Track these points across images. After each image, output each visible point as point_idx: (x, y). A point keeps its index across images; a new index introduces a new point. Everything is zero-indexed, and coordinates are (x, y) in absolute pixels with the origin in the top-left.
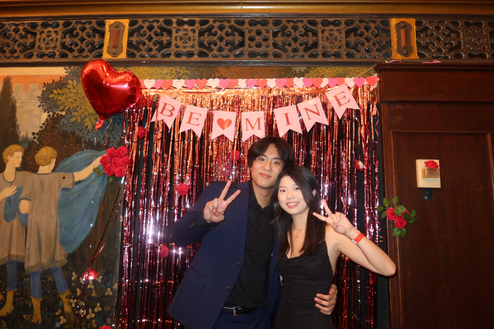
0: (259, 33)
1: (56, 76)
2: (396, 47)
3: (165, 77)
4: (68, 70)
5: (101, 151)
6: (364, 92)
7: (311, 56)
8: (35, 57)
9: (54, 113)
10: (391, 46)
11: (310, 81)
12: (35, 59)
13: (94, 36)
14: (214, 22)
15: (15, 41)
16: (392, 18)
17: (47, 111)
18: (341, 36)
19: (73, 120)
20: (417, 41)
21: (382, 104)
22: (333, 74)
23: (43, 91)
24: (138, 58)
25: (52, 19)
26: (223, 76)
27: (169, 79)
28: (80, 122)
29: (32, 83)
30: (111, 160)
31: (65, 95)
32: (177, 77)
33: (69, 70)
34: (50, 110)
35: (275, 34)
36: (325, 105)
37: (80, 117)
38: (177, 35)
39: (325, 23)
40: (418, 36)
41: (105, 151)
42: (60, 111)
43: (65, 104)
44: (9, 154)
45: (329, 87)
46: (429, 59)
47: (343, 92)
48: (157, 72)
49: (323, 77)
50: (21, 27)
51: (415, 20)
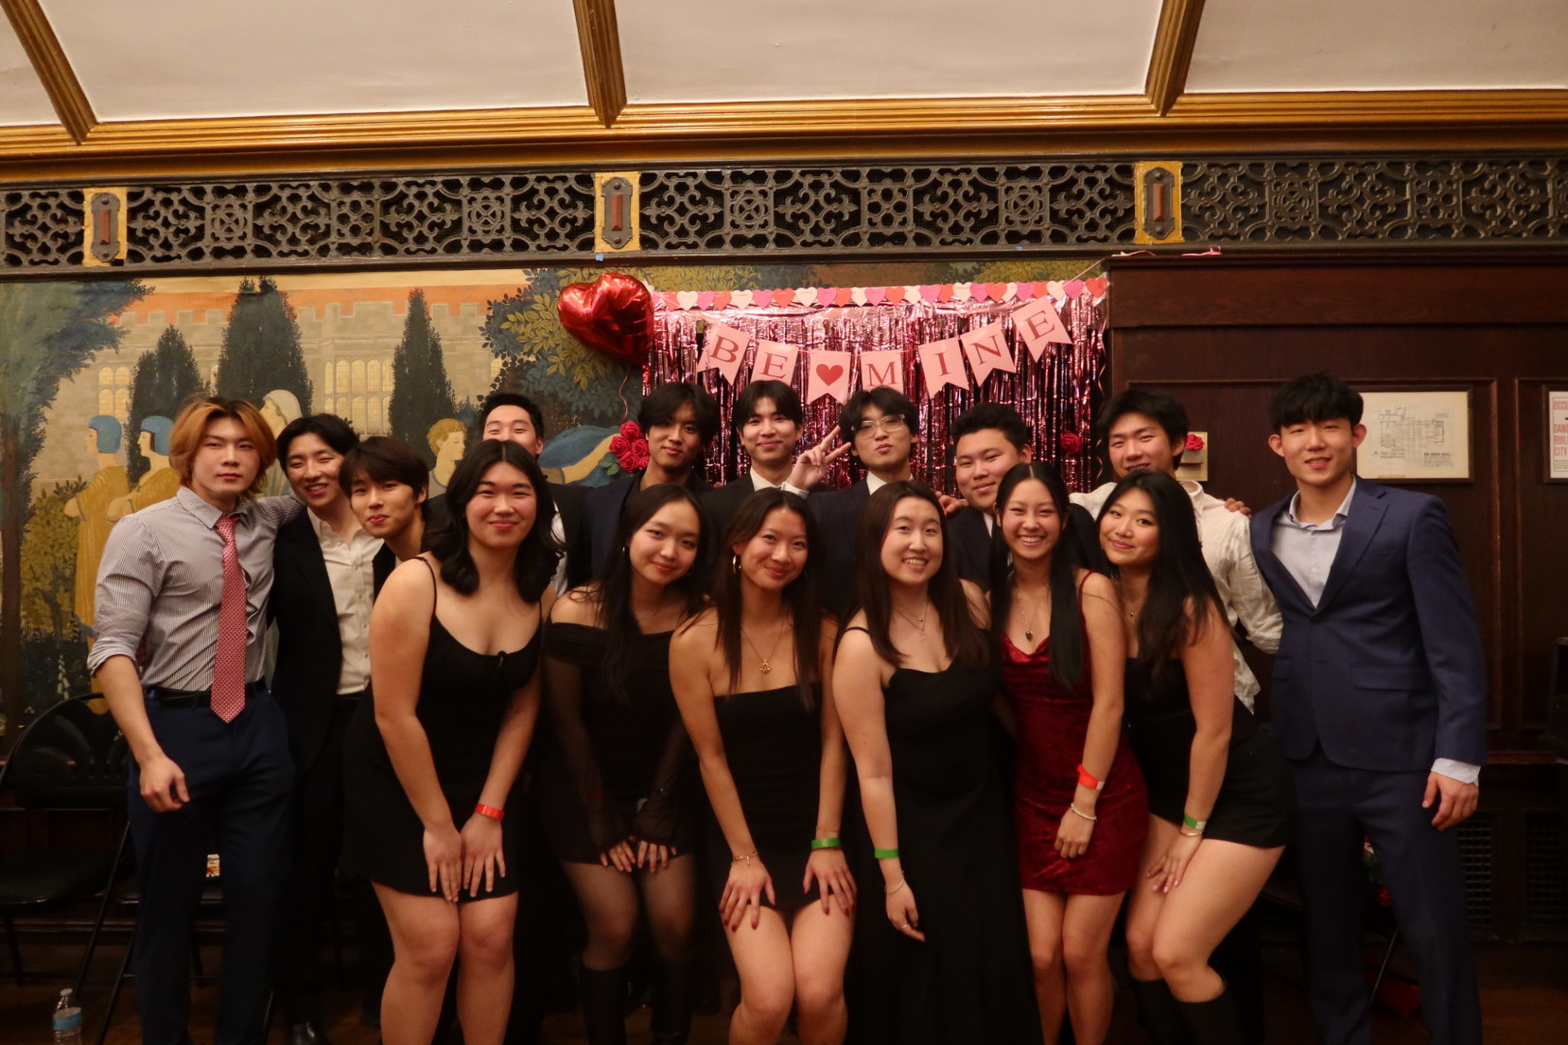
0: (887, 195)
1: (510, 286)
2: (1143, 220)
3: (715, 286)
4: (530, 275)
5: (608, 427)
6: (1081, 308)
7: (985, 240)
8: (465, 250)
9: (514, 359)
10: (1133, 218)
11: (983, 288)
12: (465, 255)
13: (575, 207)
14: (803, 174)
15: (421, 217)
16: (1138, 161)
17: (500, 355)
18: (1041, 199)
19: (551, 370)
20: (1183, 205)
21: (1112, 332)
22: (1025, 274)
23: (488, 317)
24: (662, 252)
25: (489, 172)
26: (824, 283)
27: (723, 289)
28: (564, 374)
29: (465, 301)
30: (631, 443)
31: (530, 325)
32: (737, 286)
33: (533, 276)
34: (506, 352)
35: (918, 196)
36: (1010, 335)
37: (564, 366)
38: (733, 203)
39: (1013, 174)
40: (1185, 195)
41: (614, 427)
42: (524, 354)
43: (533, 341)
44: (439, 435)
45: (1018, 300)
46: (1202, 242)
47: (1043, 312)
48: (700, 277)
49: (1007, 280)
50: (429, 190)
51: (1180, 164)
